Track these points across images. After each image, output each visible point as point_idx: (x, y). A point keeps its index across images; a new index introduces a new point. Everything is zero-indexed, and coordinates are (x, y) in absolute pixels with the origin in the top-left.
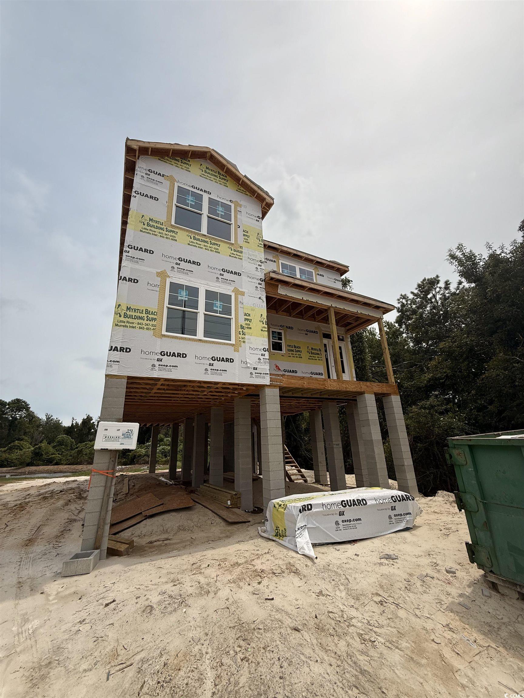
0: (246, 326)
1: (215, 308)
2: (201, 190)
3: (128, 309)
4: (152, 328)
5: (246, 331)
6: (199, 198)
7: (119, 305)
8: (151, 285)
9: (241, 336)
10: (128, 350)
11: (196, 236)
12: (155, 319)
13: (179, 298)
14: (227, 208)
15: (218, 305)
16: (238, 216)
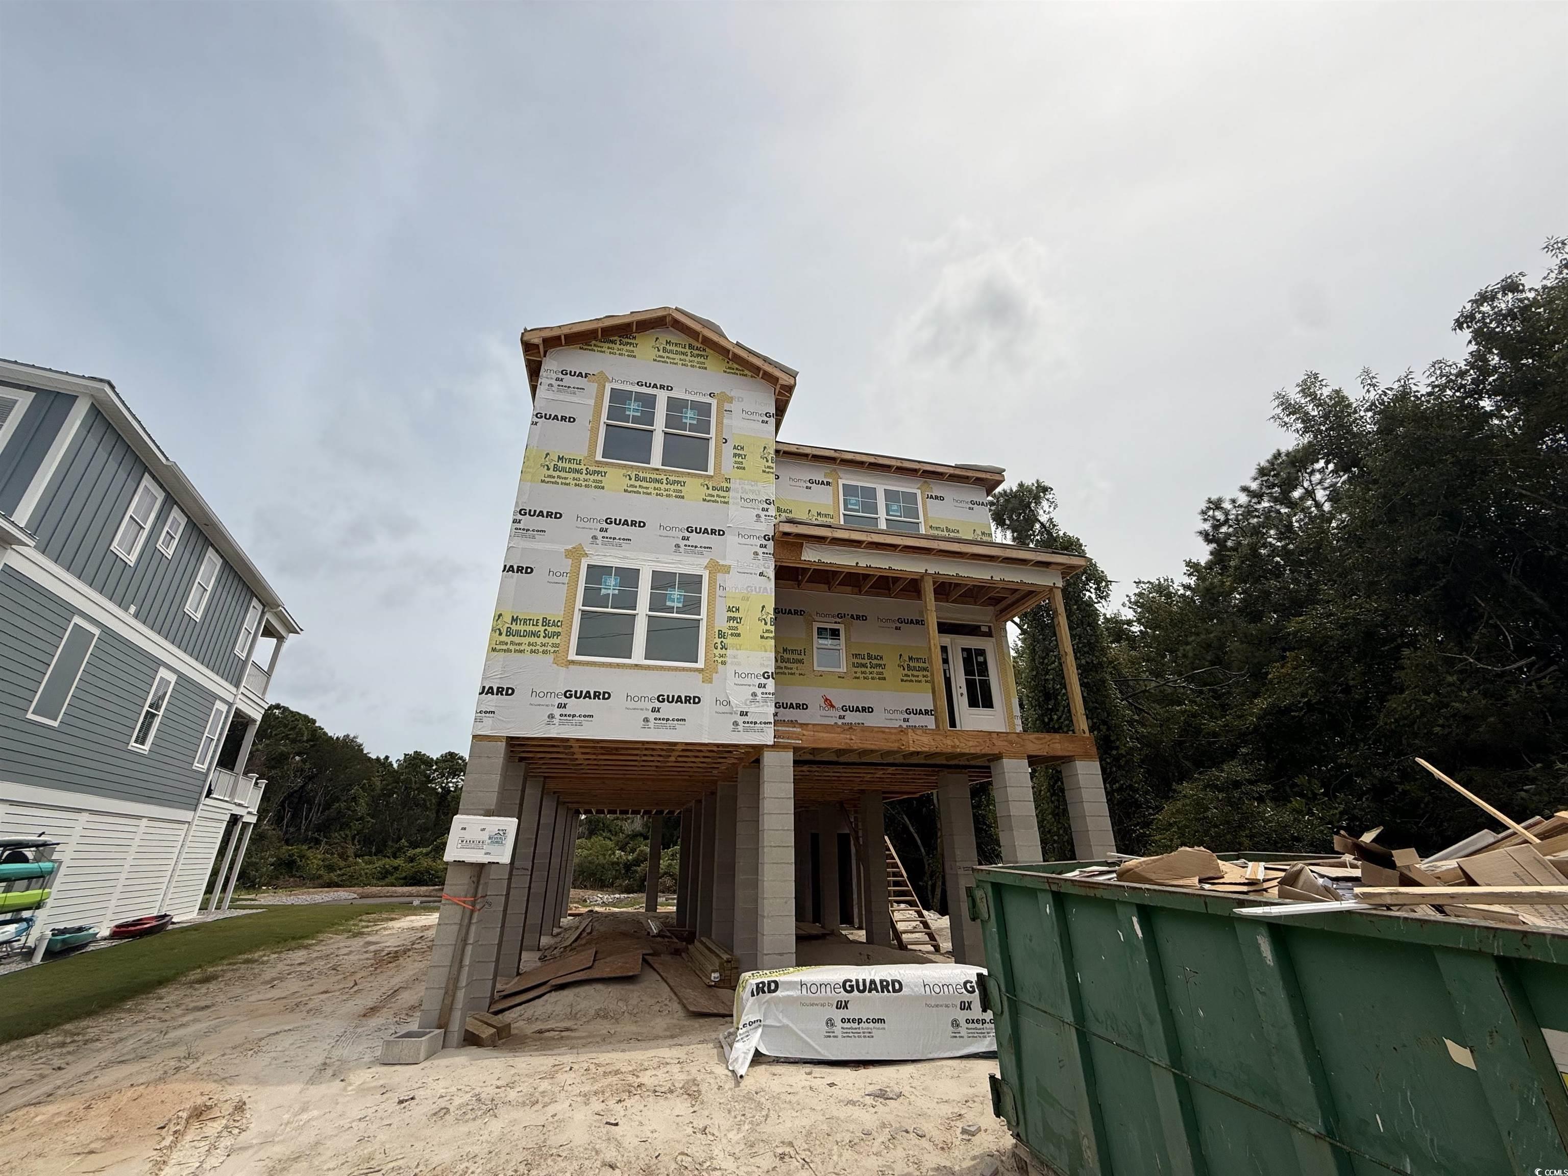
0: (730, 632)
1: (669, 603)
2: (655, 386)
3: (514, 620)
4: (552, 650)
5: (729, 641)
6: (649, 402)
7: (500, 615)
8: (555, 574)
9: (718, 652)
10: (510, 692)
11: (641, 474)
12: (558, 634)
13: (603, 592)
14: (703, 409)
15: (676, 596)
16: (725, 421)
